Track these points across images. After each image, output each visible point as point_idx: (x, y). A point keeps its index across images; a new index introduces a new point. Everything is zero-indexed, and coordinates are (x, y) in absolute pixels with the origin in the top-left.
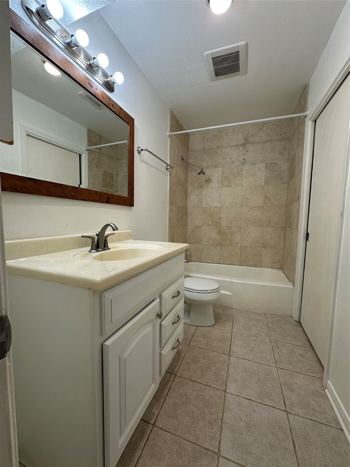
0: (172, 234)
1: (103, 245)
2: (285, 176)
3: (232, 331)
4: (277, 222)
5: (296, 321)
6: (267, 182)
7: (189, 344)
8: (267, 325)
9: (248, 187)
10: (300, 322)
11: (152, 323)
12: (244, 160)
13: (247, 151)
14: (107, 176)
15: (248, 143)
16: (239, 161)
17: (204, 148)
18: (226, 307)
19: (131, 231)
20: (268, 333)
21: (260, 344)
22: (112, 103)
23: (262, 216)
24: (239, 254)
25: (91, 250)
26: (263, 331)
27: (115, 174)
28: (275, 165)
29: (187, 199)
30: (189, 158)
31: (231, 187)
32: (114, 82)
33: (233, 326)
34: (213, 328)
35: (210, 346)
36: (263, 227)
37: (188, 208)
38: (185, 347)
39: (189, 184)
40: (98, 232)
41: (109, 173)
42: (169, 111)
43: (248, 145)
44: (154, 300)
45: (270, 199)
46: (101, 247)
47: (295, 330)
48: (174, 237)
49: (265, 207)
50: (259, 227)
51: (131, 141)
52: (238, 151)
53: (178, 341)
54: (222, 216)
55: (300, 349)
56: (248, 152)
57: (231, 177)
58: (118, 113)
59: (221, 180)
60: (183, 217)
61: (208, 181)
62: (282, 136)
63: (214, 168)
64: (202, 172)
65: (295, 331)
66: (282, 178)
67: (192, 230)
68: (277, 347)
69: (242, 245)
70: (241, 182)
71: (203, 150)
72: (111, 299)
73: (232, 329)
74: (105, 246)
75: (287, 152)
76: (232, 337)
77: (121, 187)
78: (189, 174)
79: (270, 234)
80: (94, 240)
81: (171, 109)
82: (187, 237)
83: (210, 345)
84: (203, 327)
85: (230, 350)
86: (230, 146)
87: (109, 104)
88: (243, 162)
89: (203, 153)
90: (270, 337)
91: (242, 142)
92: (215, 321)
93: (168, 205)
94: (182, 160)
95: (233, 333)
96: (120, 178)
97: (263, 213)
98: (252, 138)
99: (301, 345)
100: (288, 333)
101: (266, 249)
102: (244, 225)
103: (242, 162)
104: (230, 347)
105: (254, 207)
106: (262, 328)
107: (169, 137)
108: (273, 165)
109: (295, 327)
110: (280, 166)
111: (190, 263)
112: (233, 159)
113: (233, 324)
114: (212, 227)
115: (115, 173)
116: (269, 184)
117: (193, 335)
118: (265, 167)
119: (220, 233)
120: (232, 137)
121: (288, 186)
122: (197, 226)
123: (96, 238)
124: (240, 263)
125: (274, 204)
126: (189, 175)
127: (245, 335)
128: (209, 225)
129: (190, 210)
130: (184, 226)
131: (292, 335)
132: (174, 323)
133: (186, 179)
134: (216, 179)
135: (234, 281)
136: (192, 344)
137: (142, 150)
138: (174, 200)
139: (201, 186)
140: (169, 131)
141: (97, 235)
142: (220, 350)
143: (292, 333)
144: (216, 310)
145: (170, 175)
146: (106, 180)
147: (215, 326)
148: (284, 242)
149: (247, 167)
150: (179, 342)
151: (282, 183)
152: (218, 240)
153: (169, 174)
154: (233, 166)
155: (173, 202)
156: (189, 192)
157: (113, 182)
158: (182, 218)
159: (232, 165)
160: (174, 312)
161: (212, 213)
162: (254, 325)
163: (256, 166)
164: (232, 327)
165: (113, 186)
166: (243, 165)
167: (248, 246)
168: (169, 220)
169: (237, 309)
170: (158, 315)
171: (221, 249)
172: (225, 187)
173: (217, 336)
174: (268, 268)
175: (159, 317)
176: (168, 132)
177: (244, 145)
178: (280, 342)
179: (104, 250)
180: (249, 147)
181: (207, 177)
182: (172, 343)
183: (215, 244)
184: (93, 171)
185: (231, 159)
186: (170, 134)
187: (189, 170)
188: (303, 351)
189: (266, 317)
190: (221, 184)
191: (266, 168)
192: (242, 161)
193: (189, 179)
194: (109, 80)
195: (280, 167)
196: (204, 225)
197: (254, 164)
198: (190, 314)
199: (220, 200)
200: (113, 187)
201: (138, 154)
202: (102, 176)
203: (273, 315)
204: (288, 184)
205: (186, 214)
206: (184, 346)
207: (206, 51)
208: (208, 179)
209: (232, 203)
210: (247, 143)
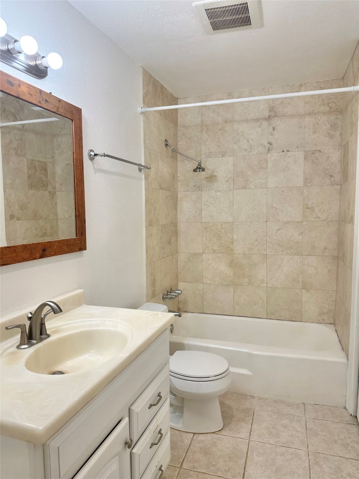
0: (152, 274)
1: (38, 332)
2: (336, 172)
3: (250, 438)
4: (325, 248)
5: (351, 415)
6: (307, 181)
7: (181, 466)
8: (306, 425)
9: (277, 189)
10: (356, 417)
11: (117, 458)
12: (269, 145)
13: (274, 129)
14: (35, 167)
15: (275, 116)
16: (261, 146)
17: (202, 122)
18: (244, 396)
19: (82, 290)
20: (306, 440)
21: (291, 459)
22: (44, 98)
23: (300, 237)
24: (265, 299)
25: (21, 344)
26: (298, 437)
27: (50, 163)
28: (320, 153)
29: (176, 208)
30: (178, 139)
31: (249, 189)
32: (47, 66)
33: (251, 429)
34: (219, 436)
35: (213, 468)
36: (302, 255)
37: (178, 224)
38: (175, 473)
39: (179, 184)
40: (31, 313)
41: (39, 161)
42: (141, 71)
43: (276, 118)
44: (120, 421)
45: (312, 209)
46: (36, 337)
47: (348, 432)
48: (156, 278)
49: (305, 223)
50: (296, 256)
51: (78, 146)
52: (259, 130)
53: (160, 469)
54: (235, 237)
55: (351, 464)
56: (275, 132)
57: (249, 173)
58: (55, 110)
59: (232, 178)
60: (170, 240)
61: (212, 178)
62: (330, 106)
63: (220, 156)
64: (199, 168)
65: (347, 434)
66: (331, 176)
67: (187, 260)
68: (317, 463)
69: (269, 285)
70: (264, 181)
71: (202, 126)
72: (58, 446)
73: (250, 435)
74: (41, 334)
75: (338, 133)
76: (248, 449)
77: (61, 185)
78: (179, 166)
79: (315, 267)
80: (25, 329)
81: (143, 68)
82: (179, 271)
83: (214, 466)
84: (204, 435)
85: (244, 474)
86: (246, 121)
87: (40, 102)
88: (269, 148)
89: (202, 130)
90: (308, 446)
91: (266, 114)
92: (224, 421)
93: (144, 228)
94: (167, 145)
95: (251, 444)
96: (59, 170)
97: (301, 233)
98: (282, 108)
99: (354, 458)
100: (336, 438)
101: (309, 292)
102: (271, 252)
103: (267, 148)
104: (245, 468)
105: (287, 223)
106: (297, 431)
107: (143, 115)
108: (317, 154)
109: (348, 426)
110: (327, 155)
111: (184, 315)
112: (252, 142)
113: (251, 426)
114: (220, 255)
115: (50, 160)
116: (311, 186)
117: (188, 449)
118: (305, 156)
119: (232, 264)
120: (249, 105)
121: (341, 189)
122: (195, 253)
123: (28, 323)
124: (267, 315)
125: (320, 218)
126: (179, 169)
127: (269, 446)
128: (214, 251)
129: (182, 227)
130: (172, 255)
131: (342, 440)
132: (152, 445)
133: (174, 177)
134: (225, 176)
135: (254, 353)
136: (185, 466)
137: (96, 155)
138: (153, 217)
139: (199, 187)
140: (142, 106)
141: (30, 319)
142: (229, 474)
143: (342, 437)
144: (227, 402)
145: (146, 178)
146: (34, 174)
147: (223, 432)
148: (337, 279)
149: (274, 156)
150: (162, 471)
151: (332, 184)
152: (230, 276)
153: (143, 176)
154: (252, 154)
155: (152, 221)
156: (179, 197)
157: (47, 177)
158: (169, 243)
159: (250, 152)
160: (152, 427)
161: (219, 233)
162: (285, 427)
163: (289, 153)
164: (251, 431)
165: (47, 184)
166: (268, 153)
167: (280, 287)
168: (147, 253)
169: (260, 399)
170: (126, 443)
171: (234, 291)
172: (239, 189)
173: (226, 450)
174: (312, 322)
175: (128, 446)
176: (140, 107)
177: (269, 118)
178: (321, 455)
179: (41, 340)
180: (277, 122)
181: (210, 172)
182: (151, 475)
183: (225, 284)
184: (11, 164)
185: (248, 141)
186: (143, 110)
187: (179, 159)
188: (355, 468)
189: (305, 410)
190: (232, 184)
191: (305, 158)
192: (267, 145)
193: (179, 175)
194: (39, 64)
195: (328, 157)
196: (207, 252)
197: (285, 151)
198: (183, 413)
199: (232, 211)
200: (47, 187)
201: (90, 161)
202: (26, 168)
203: (317, 407)
204: (341, 185)
205: (176, 233)
206: (172, 470)
207: (195, 1)
208: (211, 176)
209: (250, 215)
210: (273, 116)
